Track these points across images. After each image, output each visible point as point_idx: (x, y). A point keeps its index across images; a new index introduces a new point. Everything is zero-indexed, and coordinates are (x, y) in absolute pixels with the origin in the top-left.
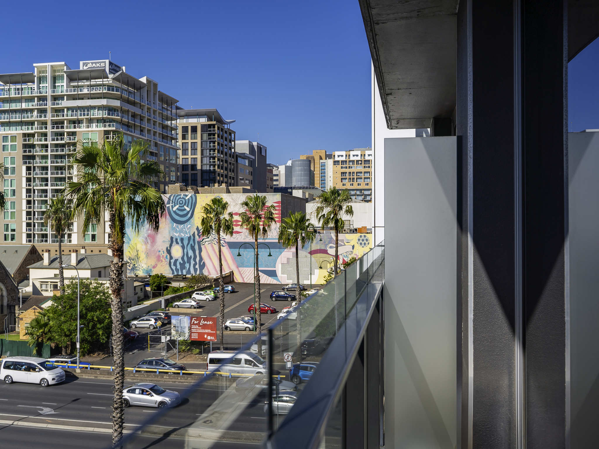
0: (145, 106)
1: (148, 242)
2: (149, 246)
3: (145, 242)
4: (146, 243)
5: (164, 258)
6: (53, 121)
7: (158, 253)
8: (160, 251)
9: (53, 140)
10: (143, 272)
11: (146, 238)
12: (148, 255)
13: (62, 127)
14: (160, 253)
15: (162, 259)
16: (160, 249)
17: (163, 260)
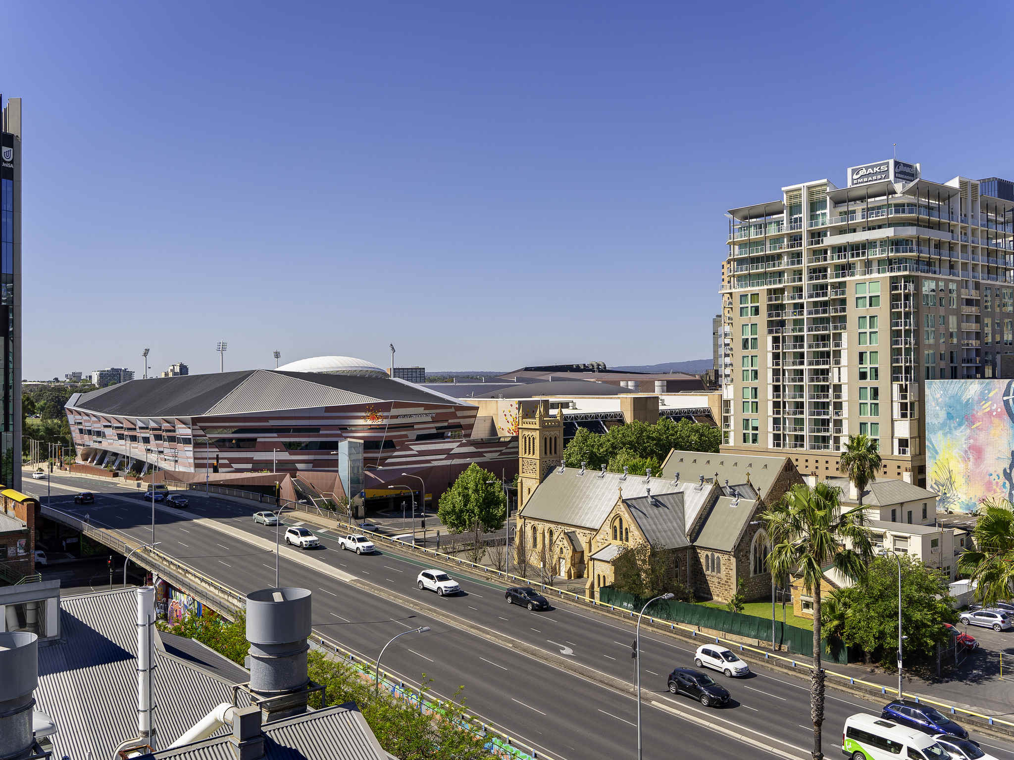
0: (958, 225)
1: (968, 458)
2: (971, 464)
3: (964, 457)
4: (966, 459)
5: (999, 487)
6: (810, 268)
7: (987, 477)
8: (991, 475)
9: (811, 296)
10: (961, 507)
11: (966, 451)
12: (969, 479)
13: (825, 277)
14: (992, 478)
15: (995, 487)
16: (991, 470)
17: (998, 489)
